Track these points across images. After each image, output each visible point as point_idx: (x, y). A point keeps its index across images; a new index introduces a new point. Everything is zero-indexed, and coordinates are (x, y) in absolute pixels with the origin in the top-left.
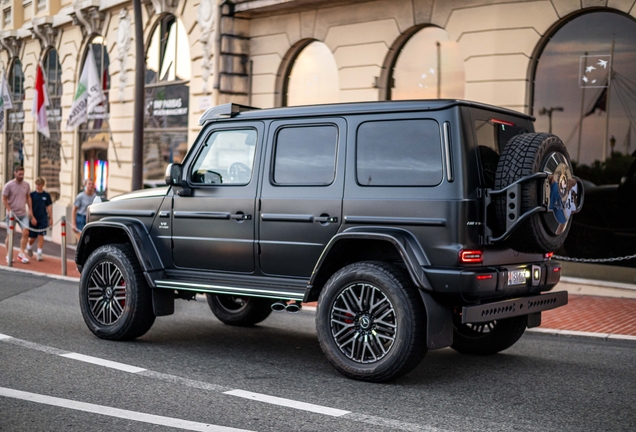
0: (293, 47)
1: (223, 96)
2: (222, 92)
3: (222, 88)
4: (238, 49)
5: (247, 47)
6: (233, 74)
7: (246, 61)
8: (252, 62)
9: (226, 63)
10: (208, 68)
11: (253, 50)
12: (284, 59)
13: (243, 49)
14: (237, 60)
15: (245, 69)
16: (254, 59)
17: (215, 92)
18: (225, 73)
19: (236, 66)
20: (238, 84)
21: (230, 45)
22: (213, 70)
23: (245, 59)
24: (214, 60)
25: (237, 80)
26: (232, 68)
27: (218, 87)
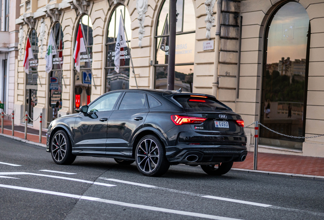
0: (273, 6)
1: (222, 40)
2: (221, 38)
3: (222, 34)
4: (233, 9)
5: (238, 7)
6: (229, 26)
7: (238, 17)
8: (242, 17)
9: (225, 18)
10: (210, 22)
11: (242, 9)
12: (267, 14)
13: (235, 9)
14: (231, 16)
15: (237, 22)
16: (243, 15)
17: (217, 38)
18: (224, 25)
19: (231, 20)
20: (232, 33)
21: (228, 5)
22: (216, 23)
23: (237, 15)
24: (216, 16)
25: (231, 29)
26: (229, 21)
27: (219, 34)
